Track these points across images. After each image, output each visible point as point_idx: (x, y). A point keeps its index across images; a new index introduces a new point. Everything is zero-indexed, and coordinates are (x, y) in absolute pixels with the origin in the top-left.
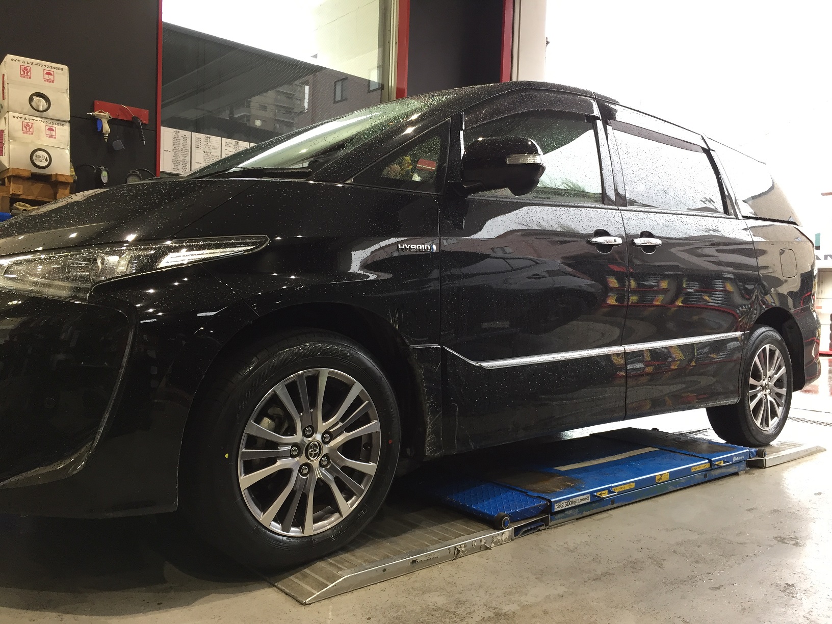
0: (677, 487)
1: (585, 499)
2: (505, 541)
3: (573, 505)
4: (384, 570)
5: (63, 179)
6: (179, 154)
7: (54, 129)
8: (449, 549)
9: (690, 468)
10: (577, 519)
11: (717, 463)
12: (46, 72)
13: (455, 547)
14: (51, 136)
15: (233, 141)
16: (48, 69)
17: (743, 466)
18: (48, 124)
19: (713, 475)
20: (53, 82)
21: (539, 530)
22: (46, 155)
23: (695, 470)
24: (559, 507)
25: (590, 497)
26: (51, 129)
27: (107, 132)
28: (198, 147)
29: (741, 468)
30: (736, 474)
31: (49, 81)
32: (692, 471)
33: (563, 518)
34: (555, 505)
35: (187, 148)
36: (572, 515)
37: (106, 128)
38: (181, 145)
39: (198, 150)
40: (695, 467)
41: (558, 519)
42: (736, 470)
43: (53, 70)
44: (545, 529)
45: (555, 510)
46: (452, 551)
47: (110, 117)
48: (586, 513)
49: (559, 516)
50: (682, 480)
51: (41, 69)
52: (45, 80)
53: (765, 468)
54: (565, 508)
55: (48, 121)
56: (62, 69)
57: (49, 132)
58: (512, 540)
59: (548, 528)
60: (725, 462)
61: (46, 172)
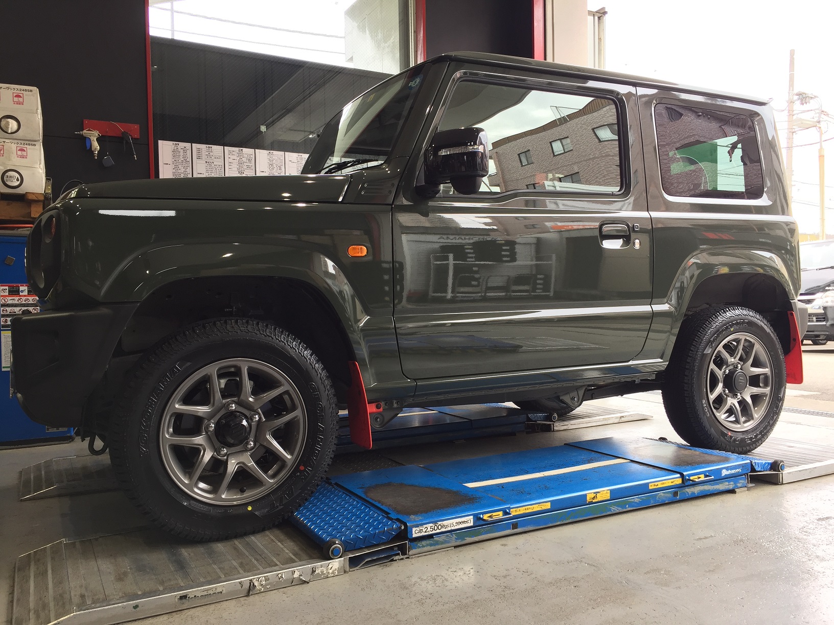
0: (626, 508)
1: (464, 522)
2: (333, 573)
3: (443, 530)
4: (136, 607)
5: (34, 197)
6: (180, 166)
7: (25, 149)
8: (240, 583)
9: (647, 484)
10: (455, 547)
11: (692, 478)
12: (15, 95)
13: (251, 580)
14: (22, 157)
15: (236, 149)
16: (18, 92)
17: (742, 481)
18: (19, 145)
19: (690, 493)
20: (23, 104)
21: (393, 560)
22: (17, 175)
23: (655, 487)
24: (421, 531)
25: (472, 520)
26: (22, 150)
27: (96, 149)
28: (199, 158)
29: (739, 485)
30: (732, 491)
31: (19, 103)
32: (650, 488)
33: (431, 545)
34: (414, 529)
35: (188, 160)
36: (448, 542)
37: (96, 146)
38: (181, 157)
39: (199, 161)
40: (656, 484)
41: (423, 546)
42: (731, 487)
43: (22, 92)
44: (402, 559)
45: (414, 536)
46: (246, 586)
47: (99, 135)
48: (469, 540)
49: (424, 543)
50: (636, 499)
51: (10, 92)
52: (14, 102)
53: (782, 484)
54: (431, 533)
55: (19, 142)
56: (31, 91)
57: (19, 153)
58: (345, 572)
59: (408, 558)
60: (706, 476)
61: (18, 191)
